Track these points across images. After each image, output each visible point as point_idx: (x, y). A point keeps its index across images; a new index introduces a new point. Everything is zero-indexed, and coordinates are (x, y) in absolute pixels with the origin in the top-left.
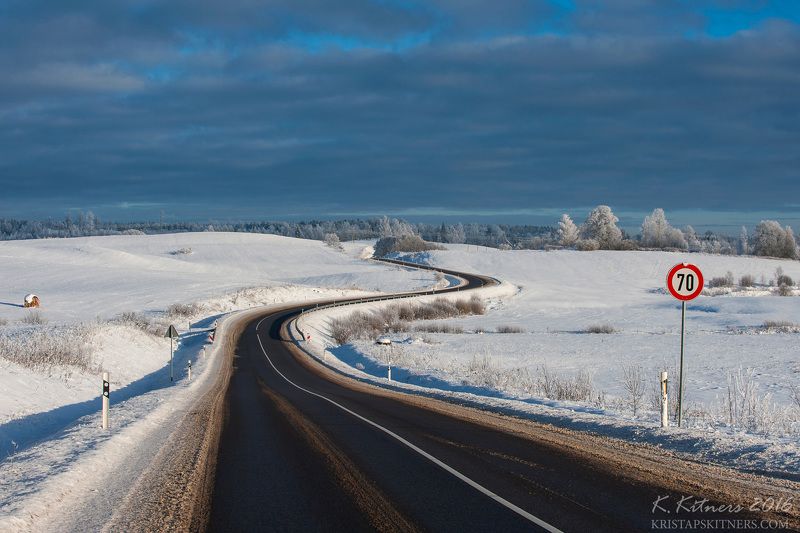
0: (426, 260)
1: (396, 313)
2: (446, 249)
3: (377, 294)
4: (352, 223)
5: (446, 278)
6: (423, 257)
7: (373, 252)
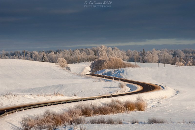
0: (121, 74)
1: (79, 111)
2: (138, 67)
3: (74, 98)
4: (81, 51)
5: (128, 85)
6: (120, 72)
7: (90, 69)
